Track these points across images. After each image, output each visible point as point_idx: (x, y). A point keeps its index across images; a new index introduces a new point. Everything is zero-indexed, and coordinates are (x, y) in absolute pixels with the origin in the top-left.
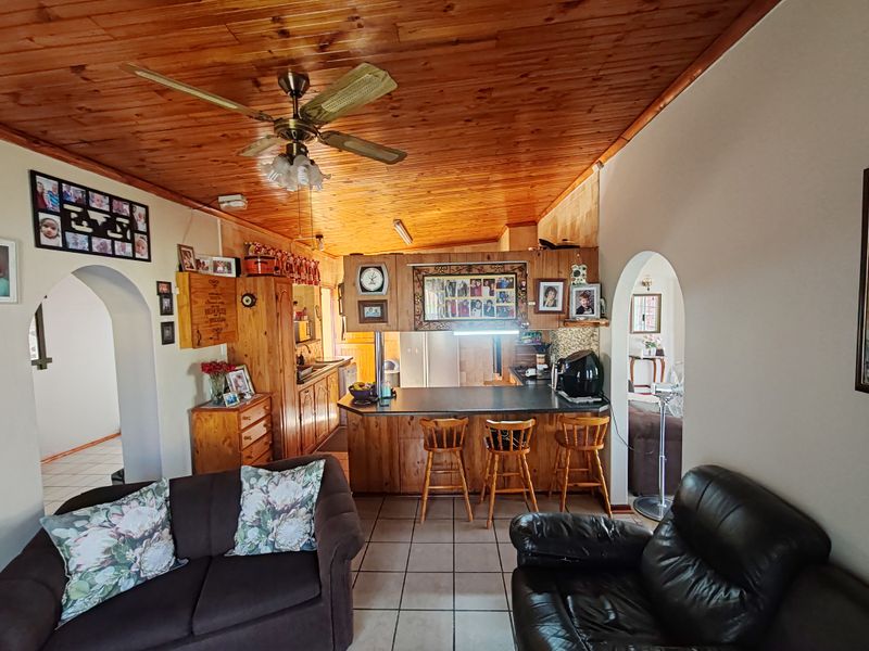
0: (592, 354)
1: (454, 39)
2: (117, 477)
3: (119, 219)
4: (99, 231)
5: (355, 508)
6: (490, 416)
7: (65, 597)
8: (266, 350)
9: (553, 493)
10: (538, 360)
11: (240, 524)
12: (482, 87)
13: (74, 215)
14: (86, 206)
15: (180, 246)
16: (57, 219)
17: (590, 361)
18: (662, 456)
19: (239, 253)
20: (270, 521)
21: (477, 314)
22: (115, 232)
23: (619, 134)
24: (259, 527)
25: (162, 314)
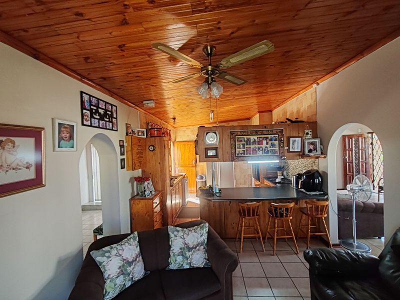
0: (317, 171)
1: (289, 29)
2: (96, 231)
3: (108, 112)
4: (102, 118)
5: (227, 246)
6: (273, 201)
7: (104, 291)
8: (160, 171)
9: (299, 238)
10: (278, 174)
11: (172, 254)
12: (286, 50)
13: (94, 111)
14: (98, 107)
15: (127, 124)
16: (89, 112)
17: (316, 175)
18: (354, 220)
19: (145, 126)
20: (187, 253)
21: (261, 153)
22: (106, 118)
23: (332, 70)
24: (182, 255)
25: (121, 155)
